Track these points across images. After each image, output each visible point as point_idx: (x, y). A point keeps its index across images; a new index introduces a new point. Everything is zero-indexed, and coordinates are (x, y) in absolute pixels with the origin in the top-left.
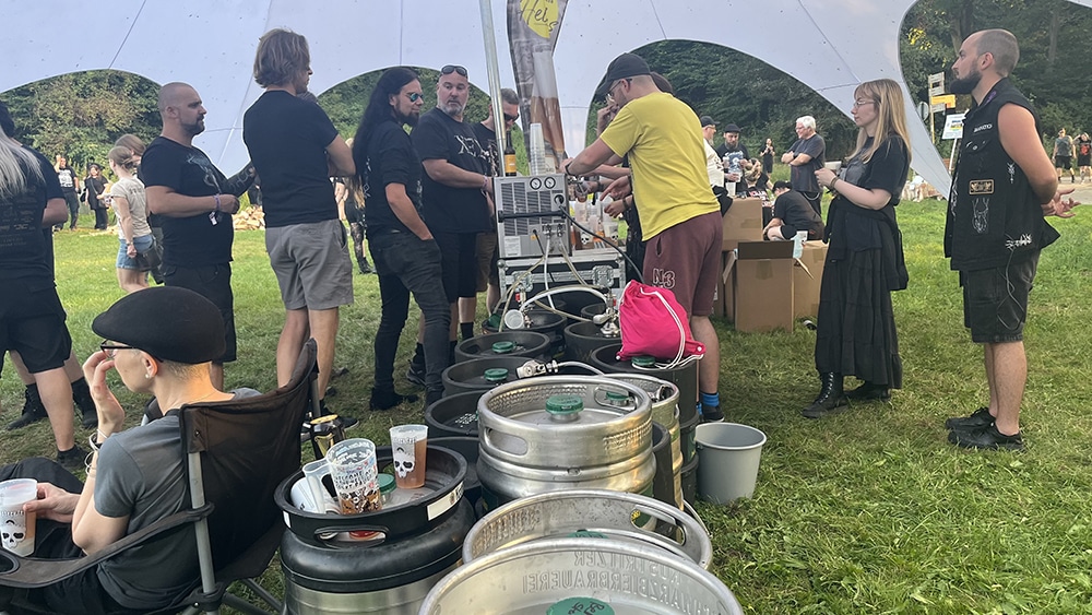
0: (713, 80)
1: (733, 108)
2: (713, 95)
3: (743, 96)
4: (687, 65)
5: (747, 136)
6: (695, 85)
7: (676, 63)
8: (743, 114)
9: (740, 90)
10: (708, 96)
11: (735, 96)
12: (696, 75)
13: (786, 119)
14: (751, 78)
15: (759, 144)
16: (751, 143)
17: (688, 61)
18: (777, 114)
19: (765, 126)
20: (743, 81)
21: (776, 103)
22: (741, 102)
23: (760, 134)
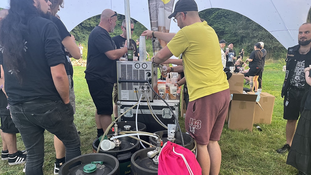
0: (227, 29)
1: (232, 38)
2: (226, 34)
3: (235, 35)
4: (219, 24)
5: (235, 47)
6: (221, 30)
7: (216, 23)
8: (235, 40)
9: (235, 33)
10: (225, 34)
11: (233, 34)
12: (222, 27)
13: (248, 43)
14: (239, 29)
15: (239, 50)
16: (237, 50)
17: (219, 23)
18: (246, 41)
19: (241, 44)
20: (236, 30)
21: (246, 37)
22: (235, 36)
23: (240, 47)
